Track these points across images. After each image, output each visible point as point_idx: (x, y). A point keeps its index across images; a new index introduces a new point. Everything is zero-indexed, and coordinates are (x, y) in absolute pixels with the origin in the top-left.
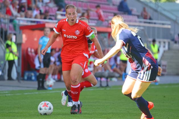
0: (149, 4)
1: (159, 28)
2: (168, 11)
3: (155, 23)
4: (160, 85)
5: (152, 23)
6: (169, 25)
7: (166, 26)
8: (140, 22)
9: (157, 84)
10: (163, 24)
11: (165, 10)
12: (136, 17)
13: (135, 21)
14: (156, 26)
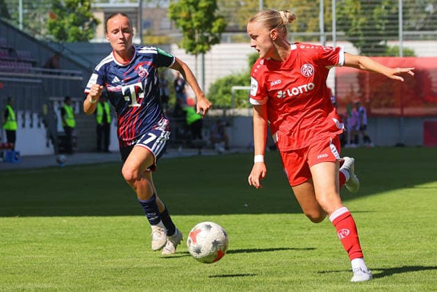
0: (50, 45)
1: (65, 81)
2: (79, 55)
3: (59, 74)
4: (66, 167)
5: (54, 73)
6: (81, 75)
7: (75, 78)
8: (37, 72)
9: (63, 165)
10: (73, 75)
11: (73, 53)
12: (30, 65)
13: (30, 71)
14: (61, 77)
